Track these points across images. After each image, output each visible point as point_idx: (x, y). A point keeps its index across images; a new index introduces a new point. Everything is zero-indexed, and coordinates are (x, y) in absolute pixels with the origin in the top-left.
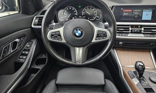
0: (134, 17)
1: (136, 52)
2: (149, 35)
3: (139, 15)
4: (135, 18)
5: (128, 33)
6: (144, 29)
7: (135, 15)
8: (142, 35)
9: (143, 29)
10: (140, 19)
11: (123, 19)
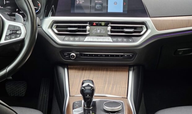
0: (94, 8)
1: (105, 72)
2: (120, 39)
3: (102, 4)
4: (96, 10)
5: (86, 35)
6: (112, 27)
7: (96, 4)
8: (110, 39)
9: (109, 28)
10: (104, 11)
11: (76, 11)
